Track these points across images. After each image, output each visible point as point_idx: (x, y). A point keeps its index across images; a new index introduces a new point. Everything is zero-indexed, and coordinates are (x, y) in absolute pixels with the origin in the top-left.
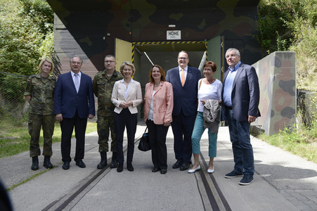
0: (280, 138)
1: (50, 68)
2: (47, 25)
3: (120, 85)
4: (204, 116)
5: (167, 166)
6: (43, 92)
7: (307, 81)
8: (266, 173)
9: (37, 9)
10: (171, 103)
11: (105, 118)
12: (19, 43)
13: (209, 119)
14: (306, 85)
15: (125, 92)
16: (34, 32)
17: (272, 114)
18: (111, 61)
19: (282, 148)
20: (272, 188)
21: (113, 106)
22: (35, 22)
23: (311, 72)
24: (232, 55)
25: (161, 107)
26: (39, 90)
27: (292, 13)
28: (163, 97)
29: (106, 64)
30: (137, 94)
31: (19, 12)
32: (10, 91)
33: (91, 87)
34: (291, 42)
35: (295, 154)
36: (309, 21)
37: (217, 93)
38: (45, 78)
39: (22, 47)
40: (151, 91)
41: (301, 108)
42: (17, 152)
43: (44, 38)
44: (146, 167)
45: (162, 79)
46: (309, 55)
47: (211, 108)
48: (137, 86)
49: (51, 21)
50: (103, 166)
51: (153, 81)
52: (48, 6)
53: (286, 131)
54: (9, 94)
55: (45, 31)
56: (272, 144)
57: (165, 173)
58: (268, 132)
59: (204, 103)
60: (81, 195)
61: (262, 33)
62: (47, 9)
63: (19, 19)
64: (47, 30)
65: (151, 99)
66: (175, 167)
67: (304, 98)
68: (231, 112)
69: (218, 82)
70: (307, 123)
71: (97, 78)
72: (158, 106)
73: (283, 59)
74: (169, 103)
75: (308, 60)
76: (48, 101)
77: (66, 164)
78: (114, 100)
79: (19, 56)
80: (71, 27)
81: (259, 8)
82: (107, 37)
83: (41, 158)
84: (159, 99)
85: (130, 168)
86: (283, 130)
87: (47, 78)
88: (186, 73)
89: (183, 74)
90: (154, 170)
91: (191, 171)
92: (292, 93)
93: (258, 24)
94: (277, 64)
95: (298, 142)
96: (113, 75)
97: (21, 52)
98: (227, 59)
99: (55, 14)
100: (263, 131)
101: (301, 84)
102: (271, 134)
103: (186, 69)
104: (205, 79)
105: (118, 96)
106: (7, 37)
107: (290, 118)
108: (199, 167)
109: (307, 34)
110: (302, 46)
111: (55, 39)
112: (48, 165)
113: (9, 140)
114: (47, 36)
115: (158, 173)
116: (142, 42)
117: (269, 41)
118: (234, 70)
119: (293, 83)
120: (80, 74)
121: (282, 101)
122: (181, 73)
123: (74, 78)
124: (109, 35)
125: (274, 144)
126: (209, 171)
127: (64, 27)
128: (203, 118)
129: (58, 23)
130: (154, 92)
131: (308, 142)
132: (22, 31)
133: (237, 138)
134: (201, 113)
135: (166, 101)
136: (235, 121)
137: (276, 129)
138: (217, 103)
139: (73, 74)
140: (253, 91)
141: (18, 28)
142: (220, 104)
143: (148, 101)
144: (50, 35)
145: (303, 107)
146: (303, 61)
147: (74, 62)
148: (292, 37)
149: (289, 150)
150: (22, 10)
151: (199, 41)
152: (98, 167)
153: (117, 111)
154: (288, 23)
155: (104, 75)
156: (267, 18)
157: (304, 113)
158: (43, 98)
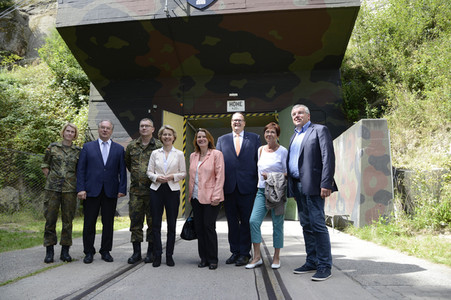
0: (373, 230)
1: (73, 134)
2: (82, 97)
3: (158, 155)
4: (266, 193)
5: (217, 259)
6: (64, 164)
7: (407, 158)
8: (349, 269)
9: (72, 79)
10: (221, 177)
11: (139, 198)
12: (47, 118)
13: (273, 198)
14: (406, 163)
15: (165, 163)
16: (67, 105)
17: (362, 200)
18: (147, 126)
19: (375, 242)
20: (355, 284)
21: (149, 181)
22: (68, 94)
23: (410, 146)
24: (300, 113)
25: (208, 181)
26: (59, 161)
27: (383, 76)
28: (211, 168)
29: (141, 129)
30: (179, 167)
31: (51, 83)
32: (32, 176)
33: (123, 160)
34: (383, 111)
35: (393, 248)
36: (404, 84)
37: (281, 163)
38: (67, 147)
39: (50, 124)
40: (196, 163)
41: (400, 191)
42: (32, 245)
43: (77, 113)
44: (191, 262)
45: (210, 146)
46: (407, 125)
47: (275, 184)
48: (179, 156)
49: (86, 93)
50: (136, 260)
51: (199, 150)
52: (84, 75)
53: (382, 222)
54: (32, 180)
55: (78, 104)
56: (363, 239)
57: (215, 268)
58: (357, 223)
59: (265, 178)
60: (100, 289)
61: (347, 101)
62: (83, 79)
63: (49, 91)
64: (81, 103)
65: (195, 173)
66: (229, 262)
67: (403, 178)
68: (300, 185)
69: (282, 149)
70: (408, 210)
71: (130, 148)
72: (204, 181)
73: (372, 128)
74: (218, 177)
75: (407, 132)
76: (70, 175)
77: (89, 257)
78: (151, 174)
79: (46, 135)
80: (109, 98)
81: (342, 72)
82: (153, 109)
83: (58, 248)
84: (206, 171)
85: (170, 262)
86: (377, 220)
87: (70, 147)
88: (241, 139)
89: (238, 141)
90: (201, 265)
91: (248, 266)
92: (387, 172)
93: (342, 91)
94: (365, 135)
95: (398, 235)
96: (150, 144)
97: (48, 130)
98: (294, 117)
99: (91, 85)
100: (352, 222)
101: (397, 161)
102: (361, 226)
103: (242, 134)
104: (266, 147)
105: (156, 169)
106: (34, 112)
107: (386, 204)
108: (261, 262)
109: (403, 99)
110: (398, 115)
111: (89, 113)
112: (66, 258)
113: (25, 233)
114: (81, 110)
115: (207, 269)
116: (196, 115)
117: (357, 111)
118: (302, 132)
119: (387, 159)
120: (109, 142)
121: (374, 183)
122: (235, 140)
123: (102, 147)
124: (155, 107)
125: (366, 238)
126: (273, 266)
127: (101, 98)
128: (264, 195)
129: (95, 94)
130: (200, 163)
131: (410, 235)
132: (52, 105)
133: (308, 220)
134: (263, 190)
135: (215, 173)
136: (305, 196)
137: (367, 219)
138: (283, 177)
139: (101, 142)
140: (326, 157)
141: (48, 102)
142: (286, 177)
143: (192, 174)
144: (85, 109)
145: (402, 190)
146: (399, 133)
147: (103, 127)
148: (385, 105)
149: (385, 244)
150: (54, 80)
151: (266, 112)
152: (129, 262)
153: (154, 187)
154: (378, 88)
155: (138, 144)
156: (353, 83)
157: (404, 197)
158: (63, 170)
